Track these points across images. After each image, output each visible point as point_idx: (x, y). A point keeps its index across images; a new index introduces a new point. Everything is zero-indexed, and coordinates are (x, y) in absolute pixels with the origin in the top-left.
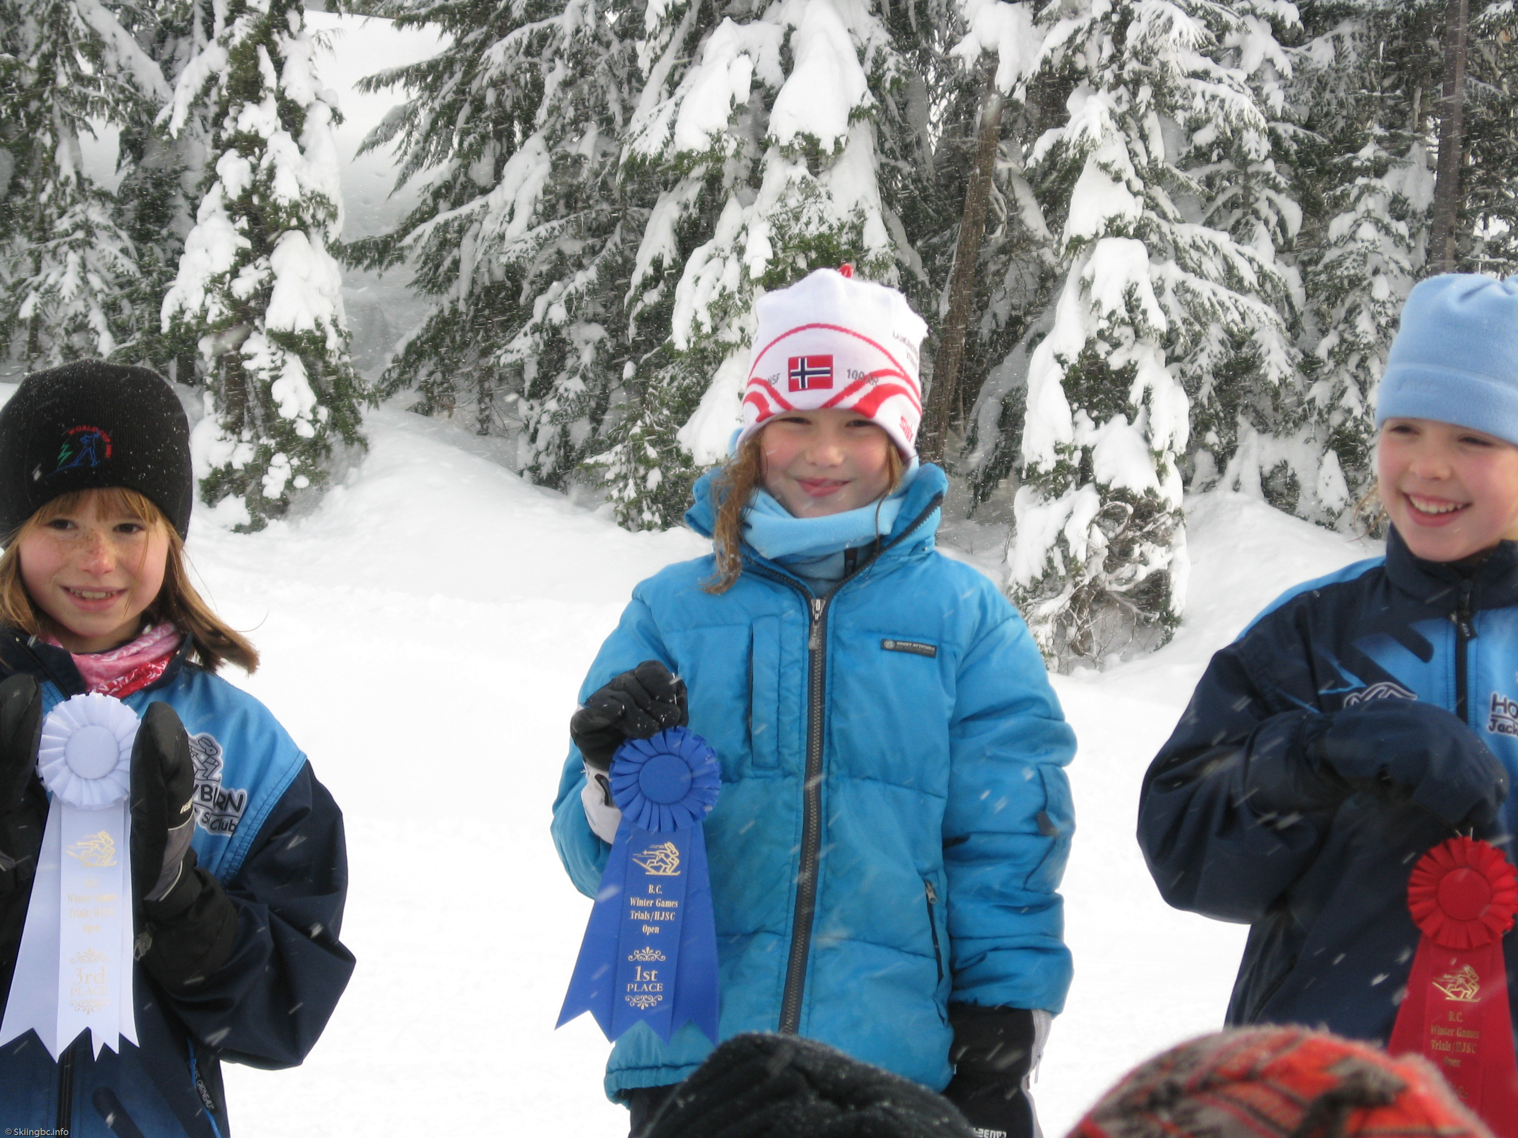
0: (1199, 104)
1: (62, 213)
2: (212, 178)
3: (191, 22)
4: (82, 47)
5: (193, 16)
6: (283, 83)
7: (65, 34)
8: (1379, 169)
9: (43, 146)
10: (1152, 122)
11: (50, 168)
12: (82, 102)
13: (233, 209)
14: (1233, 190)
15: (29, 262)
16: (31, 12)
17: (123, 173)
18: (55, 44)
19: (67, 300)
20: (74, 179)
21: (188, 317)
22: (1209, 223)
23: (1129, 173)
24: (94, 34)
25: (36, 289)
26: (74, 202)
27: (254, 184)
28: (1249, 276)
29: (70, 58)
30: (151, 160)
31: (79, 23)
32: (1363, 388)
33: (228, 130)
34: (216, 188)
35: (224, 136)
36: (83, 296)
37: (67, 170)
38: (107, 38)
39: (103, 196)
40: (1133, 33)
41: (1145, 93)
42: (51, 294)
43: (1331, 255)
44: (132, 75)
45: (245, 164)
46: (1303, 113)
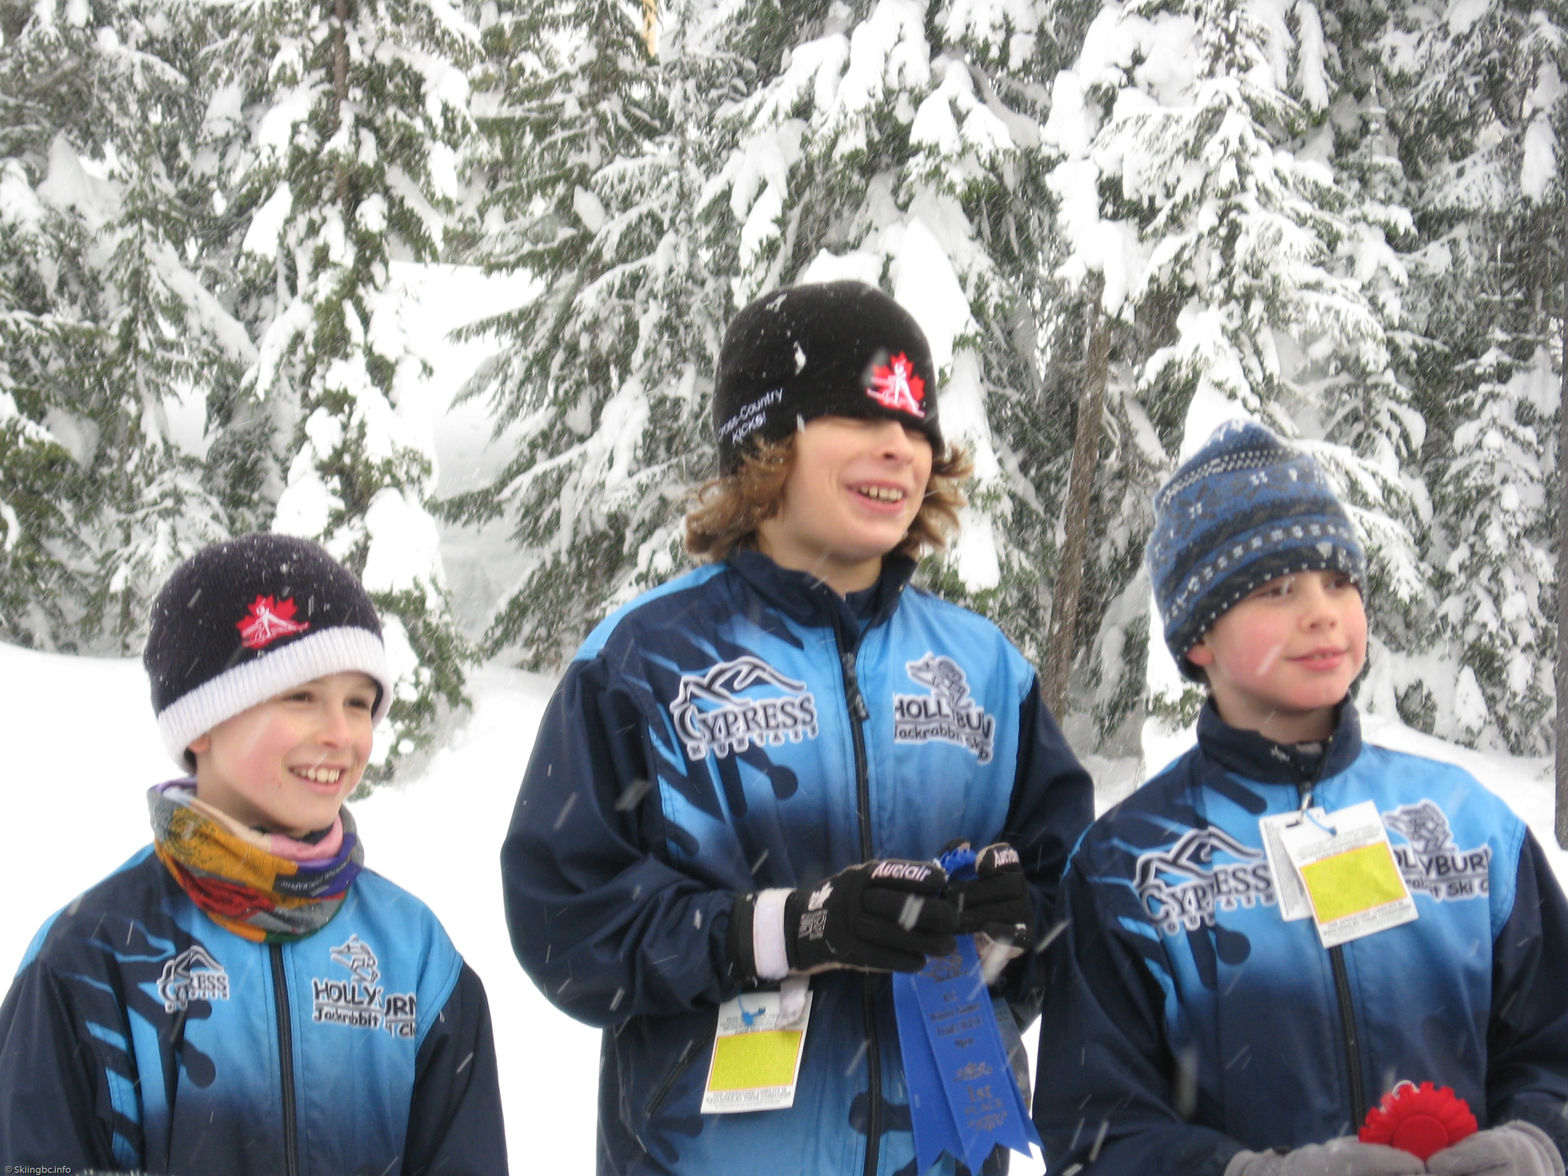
0: (1313, 316)
1: (150, 481)
2: (302, 438)
3: (274, 280)
4: (164, 310)
5: (276, 275)
6: (370, 338)
7: (146, 299)
8: (1503, 374)
9: (128, 415)
10: (1266, 337)
11: (135, 436)
12: (166, 368)
13: (326, 469)
14: (1353, 402)
15: (119, 534)
16: (111, 277)
17: (211, 439)
18: (136, 310)
19: (157, 571)
20: (160, 447)
22: (1331, 438)
23: (1244, 390)
24: (175, 297)
25: (128, 560)
26: (162, 470)
27: (344, 442)
28: (1374, 492)
29: (151, 321)
30: (239, 423)
31: (159, 287)
32: (1497, 600)
33: (316, 389)
34: (306, 448)
35: (312, 395)
37: (153, 437)
38: (188, 300)
39: (190, 463)
40: (1242, 247)
41: (1257, 307)
42: (141, 566)
43: (1456, 467)
44: (215, 337)
45: (335, 423)
46: (1420, 320)
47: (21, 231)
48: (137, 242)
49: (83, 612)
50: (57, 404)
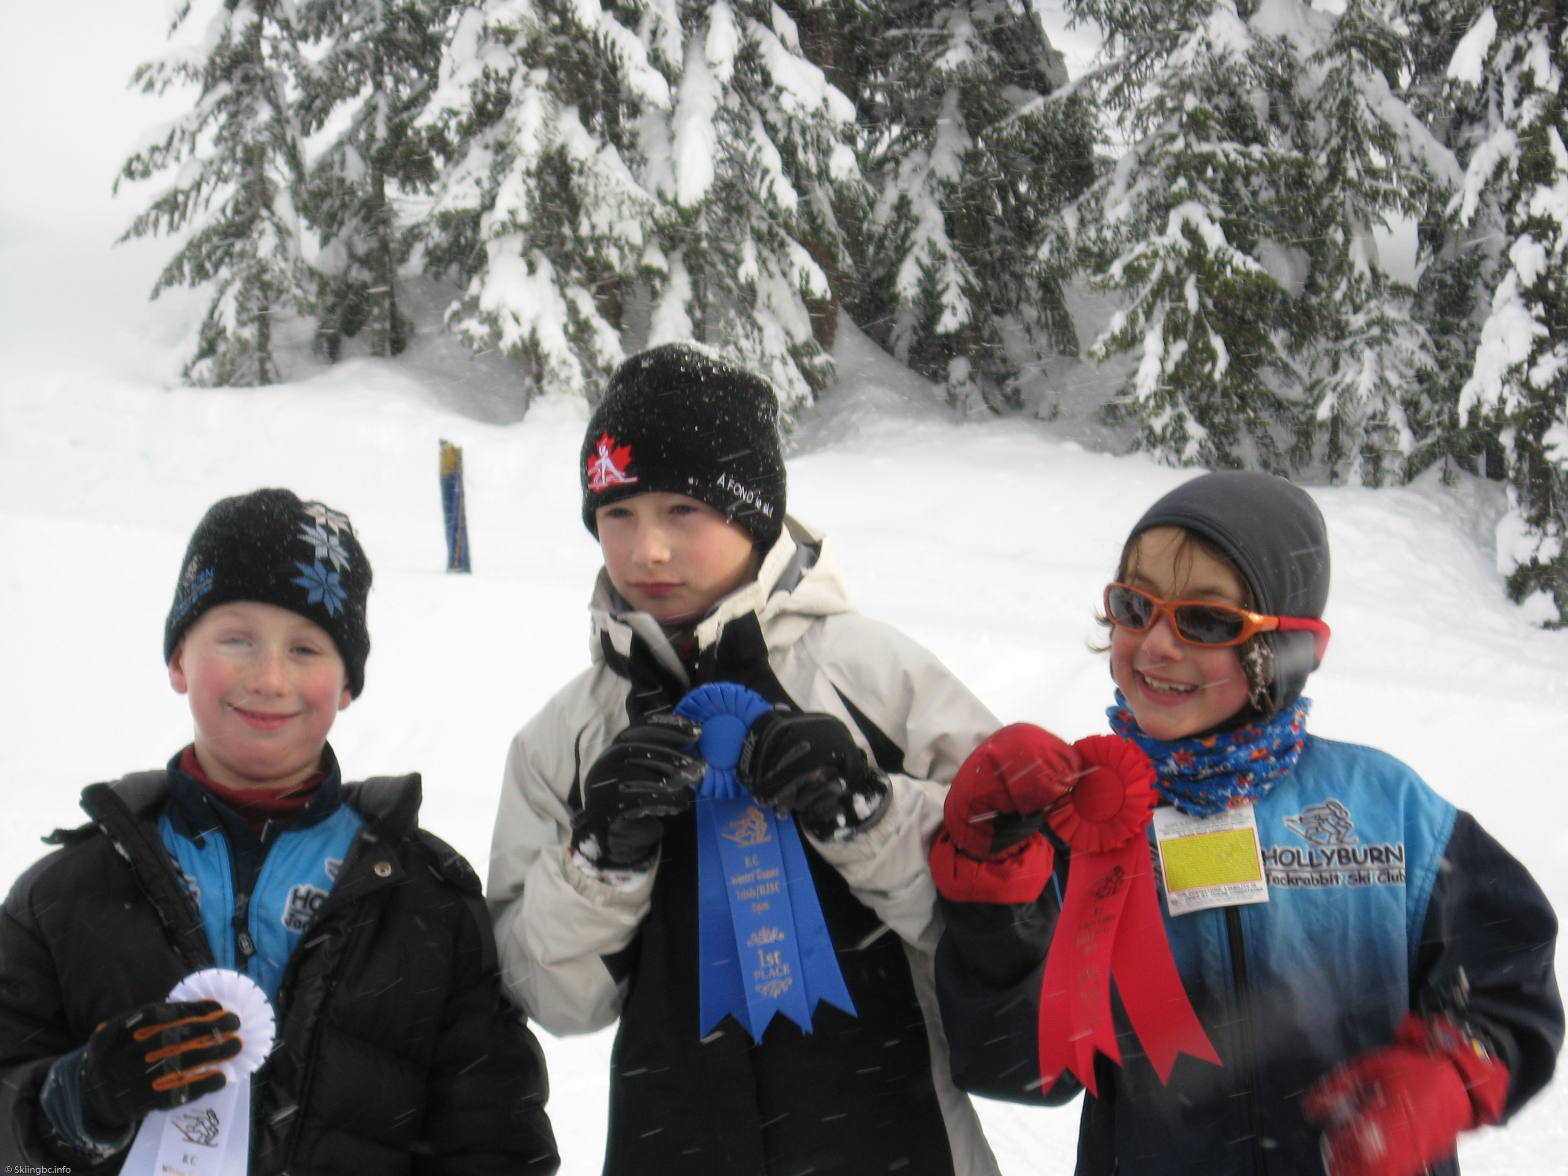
1: (1356, 310)
2: (1506, 265)
3: (1486, 106)
4: (1373, 139)
5: (1487, 101)
7: (1354, 128)
9: (1334, 243)
11: (1343, 265)
12: (1373, 196)
13: (1529, 296)
15: (1326, 363)
16: (1319, 107)
17: (1422, 267)
18: (1344, 139)
19: (1364, 399)
20: (1368, 274)
21: (1485, 410)
24: (1384, 126)
25: (1334, 389)
26: (1369, 297)
27: (1549, 268)
29: (1360, 151)
30: (1448, 253)
31: (1367, 115)
33: (1521, 215)
34: (1510, 276)
35: (1517, 221)
36: (1382, 393)
37: (1361, 266)
38: (1399, 130)
39: (1398, 291)
42: (1347, 393)
44: (1425, 165)
45: (1539, 249)
47: (1230, 62)
48: (1345, 71)
49: (1293, 440)
50: (1267, 235)
